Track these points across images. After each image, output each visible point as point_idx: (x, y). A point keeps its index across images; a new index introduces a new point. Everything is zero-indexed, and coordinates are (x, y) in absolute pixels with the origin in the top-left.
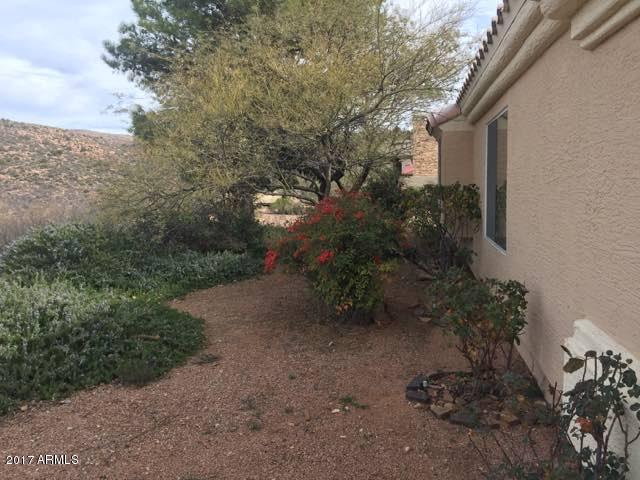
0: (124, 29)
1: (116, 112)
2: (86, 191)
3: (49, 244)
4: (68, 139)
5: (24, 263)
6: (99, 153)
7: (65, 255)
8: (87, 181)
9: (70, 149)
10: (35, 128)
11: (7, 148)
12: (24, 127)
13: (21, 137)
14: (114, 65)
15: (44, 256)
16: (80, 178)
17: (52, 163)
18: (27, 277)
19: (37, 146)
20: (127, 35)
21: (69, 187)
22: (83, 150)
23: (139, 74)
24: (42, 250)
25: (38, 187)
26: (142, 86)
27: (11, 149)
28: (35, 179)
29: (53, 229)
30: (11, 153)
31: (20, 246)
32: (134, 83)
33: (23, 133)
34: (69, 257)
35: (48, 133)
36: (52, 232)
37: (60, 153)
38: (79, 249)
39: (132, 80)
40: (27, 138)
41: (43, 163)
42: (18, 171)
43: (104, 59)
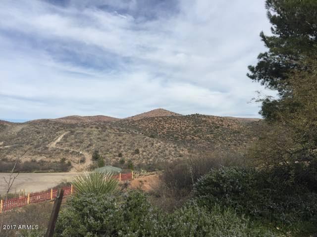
0: (261, 56)
1: (256, 101)
2: (229, 145)
3: (221, 181)
4: (222, 121)
5: (207, 191)
6: (235, 127)
7: (231, 190)
8: (230, 140)
9: (223, 125)
10: (209, 117)
11: (197, 125)
12: (204, 116)
13: (203, 121)
14: (253, 77)
15: (218, 188)
16: (227, 139)
17: (215, 132)
18: (208, 201)
19: (209, 124)
20: (262, 59)
21: (222, 143)
22: (229, 126)
23: (268, 81)
24: (217, 185)
25: (209, 142)
26: (270, 86)
27: (199, 126)
28: (208, 139)
29: (223, 171)
30: (199, 128)
31: (205, 181)
32: (265, 86)
33: (204, 119)
34: (233, 191)
35: (214, 119)
36: (223, 173)
37: (218, 127)
38: (239, 186)
39: (263, 84)
40: (205, 121)
41: (212, 132)
42: (201, 135)
43: (248, 75)
